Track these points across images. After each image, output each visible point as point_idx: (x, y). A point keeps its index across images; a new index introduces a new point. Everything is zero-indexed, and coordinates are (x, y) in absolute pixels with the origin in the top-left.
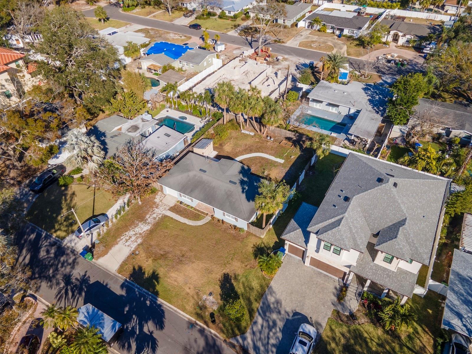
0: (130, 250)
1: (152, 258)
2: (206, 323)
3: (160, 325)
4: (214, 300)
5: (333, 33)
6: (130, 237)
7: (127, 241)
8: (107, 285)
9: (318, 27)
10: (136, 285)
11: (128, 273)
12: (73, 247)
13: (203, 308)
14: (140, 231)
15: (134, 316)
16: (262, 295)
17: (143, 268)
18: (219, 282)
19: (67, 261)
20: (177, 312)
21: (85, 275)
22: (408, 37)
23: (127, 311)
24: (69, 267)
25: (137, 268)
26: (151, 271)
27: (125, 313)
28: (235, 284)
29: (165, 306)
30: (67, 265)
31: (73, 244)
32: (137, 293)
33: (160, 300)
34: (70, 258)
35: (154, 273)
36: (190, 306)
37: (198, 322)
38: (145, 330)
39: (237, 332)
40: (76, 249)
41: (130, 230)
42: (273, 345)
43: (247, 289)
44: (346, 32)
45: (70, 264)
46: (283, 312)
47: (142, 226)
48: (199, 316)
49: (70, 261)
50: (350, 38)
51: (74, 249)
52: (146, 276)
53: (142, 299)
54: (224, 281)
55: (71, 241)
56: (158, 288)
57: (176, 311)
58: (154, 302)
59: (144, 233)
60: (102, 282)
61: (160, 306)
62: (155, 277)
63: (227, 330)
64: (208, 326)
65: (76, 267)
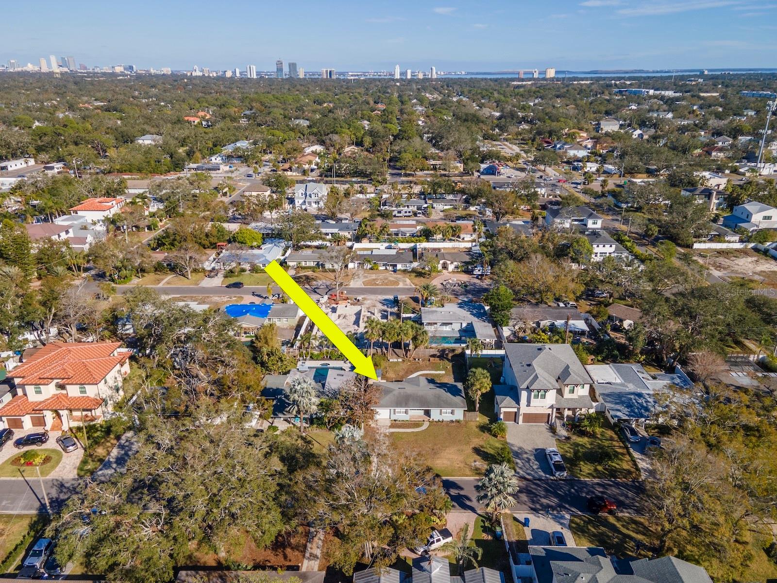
4: (480, 463)
5: (386, 269)
9: (369, 266)
13: (477, 470)
18: (474, 453)
20: (463, 479)
22: (456, 263)
28: (485, 450)
33: (446, 478)
36: (468, 472)
42: (538, 469)
44: (399, 267)
46: (528, 452)
50: (405, 271)
54: (476, 451)
57: (461, 479)
61: (449, 480)
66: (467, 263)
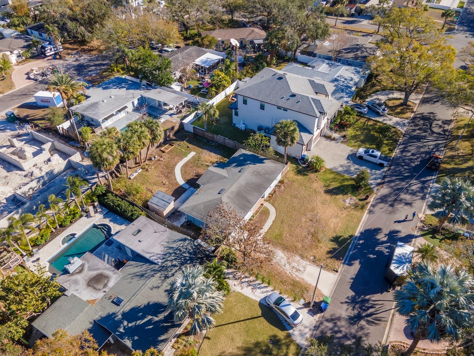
0: (310, 265)
1: (317, 244)
2: (367, 203)
3: (378, 230)
4: (349, 199)
6: (293, 267)
7: (298, 270)
8: (352, 279)
10: (347, 254)
11: (336, 262)
12: (310, 330)
13: (356, 206)
14: (285, 259)
15: (376, 249)
16: (338, 173)
17: (329, 250)
18: (333, 196)
19: (331, 329)
20: (364, 221)
21: (346, 302)
23: (374, 255)
24: (339, 323)
25: (330, 255)
26: (331, 243)
27: (375, 256)
28: (333, 187)
29: (361, 230)
30: (337, 326)
31: (307, 330)
32: (354, 251)
33: (357, 234)
34: (326, 327)
35: (332, 241)
36: (357, 213)
37: (368, 208)
38: (385, 239)
39: (368, 187)
40: (314, 325)
41: (284, 269)
42: (371, 171)
43: (335, 180)
45: (335, 323)
46: (349, 164)
47: (278, 258)
48: (363, 207)
49: (330, 325)
51: (313, 328)
52: (336, 246)
53: (359, 247)
54: (331, 193)
55: (302, 335)
56: (346, 236)
57: (363, 223)
58: (360, 238)
59: (287, 255)
60: (351, 283)
61: (361, 233)
62: (336, 240)
63: (369, 192)
64: (370, 202)
65: (337, 316)
66: (28, 47)
